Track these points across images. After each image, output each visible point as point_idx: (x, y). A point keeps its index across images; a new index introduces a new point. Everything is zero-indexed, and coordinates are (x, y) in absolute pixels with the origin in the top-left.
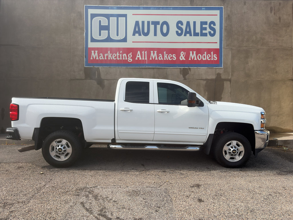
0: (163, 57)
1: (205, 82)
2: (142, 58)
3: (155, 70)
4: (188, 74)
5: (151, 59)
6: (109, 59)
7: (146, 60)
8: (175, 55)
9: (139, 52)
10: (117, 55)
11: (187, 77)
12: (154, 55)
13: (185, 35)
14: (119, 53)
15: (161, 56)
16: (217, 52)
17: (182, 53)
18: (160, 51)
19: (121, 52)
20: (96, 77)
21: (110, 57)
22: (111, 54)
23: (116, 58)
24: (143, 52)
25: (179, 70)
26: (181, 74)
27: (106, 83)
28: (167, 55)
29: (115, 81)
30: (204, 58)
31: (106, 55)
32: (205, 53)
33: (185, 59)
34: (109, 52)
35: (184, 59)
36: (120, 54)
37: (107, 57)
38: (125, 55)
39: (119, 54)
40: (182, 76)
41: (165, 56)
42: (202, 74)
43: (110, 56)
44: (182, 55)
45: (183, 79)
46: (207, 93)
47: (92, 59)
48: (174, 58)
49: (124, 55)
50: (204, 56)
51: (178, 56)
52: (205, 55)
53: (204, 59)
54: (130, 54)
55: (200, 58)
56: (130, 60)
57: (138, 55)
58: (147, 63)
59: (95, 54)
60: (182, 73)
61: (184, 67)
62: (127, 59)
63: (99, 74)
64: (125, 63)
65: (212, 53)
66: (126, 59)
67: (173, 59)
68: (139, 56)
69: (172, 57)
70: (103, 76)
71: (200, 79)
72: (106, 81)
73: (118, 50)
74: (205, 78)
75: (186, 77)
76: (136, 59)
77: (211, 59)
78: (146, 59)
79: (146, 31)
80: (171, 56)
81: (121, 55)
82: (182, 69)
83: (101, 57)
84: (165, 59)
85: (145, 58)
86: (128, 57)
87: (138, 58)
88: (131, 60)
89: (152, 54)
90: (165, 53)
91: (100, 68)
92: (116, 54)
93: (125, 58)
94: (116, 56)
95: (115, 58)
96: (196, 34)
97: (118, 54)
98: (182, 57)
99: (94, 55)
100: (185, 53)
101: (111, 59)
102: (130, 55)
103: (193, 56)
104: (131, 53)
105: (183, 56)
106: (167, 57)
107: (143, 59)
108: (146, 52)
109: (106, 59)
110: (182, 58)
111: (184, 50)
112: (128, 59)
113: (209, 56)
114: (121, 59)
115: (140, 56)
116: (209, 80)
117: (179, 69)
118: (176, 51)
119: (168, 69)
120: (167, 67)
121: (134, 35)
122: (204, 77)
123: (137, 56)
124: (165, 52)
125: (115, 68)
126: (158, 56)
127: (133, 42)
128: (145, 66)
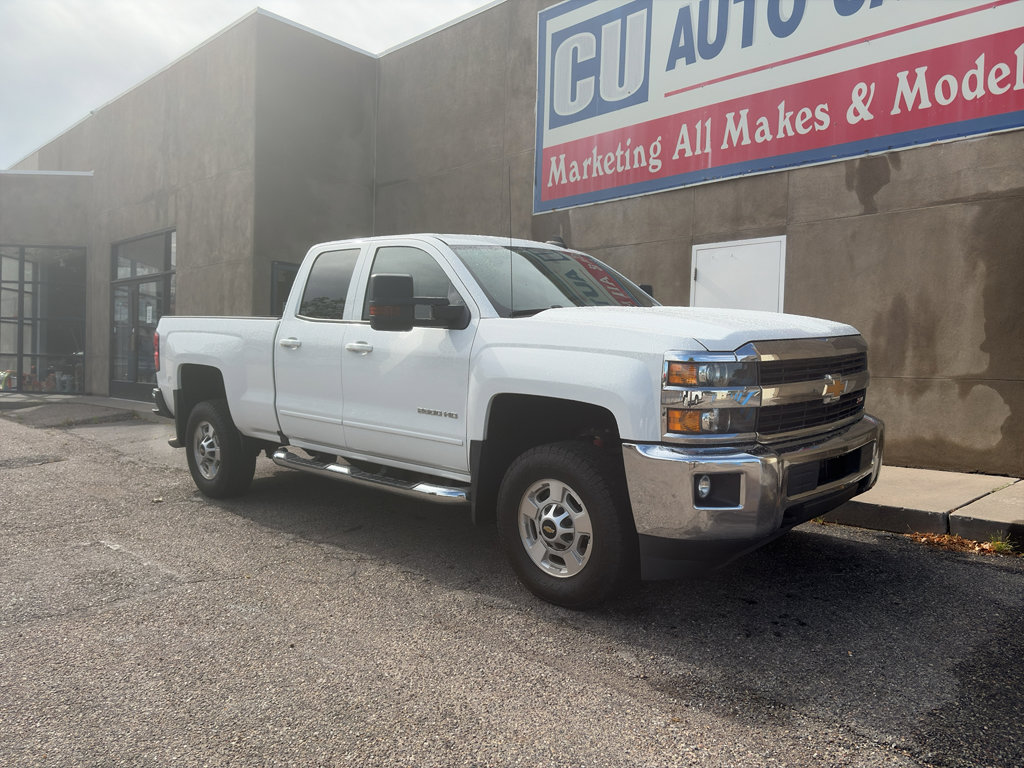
0: (774, 129)
1: (975, 210)
2: (693, 148)
3: (743, 186)
4: (887, 181)
5: (725, 146)
6: (594, 174)
7: (708, 154)
8: (825, 107)
9: (683, 130)
10: (616, 158)
11: (879, 197)
12: (737, 130)
14: (624, 148)
15: (766, 127)
17: (860, 92)
18: (761, 105)
19: (629, 142)
21: (597, 168)
22: (600, 157)
23: (614, 169)
24: (698, 126)
25: (844, 173)
28: (790, 114)
30: (973, 85)
31: (586, 164)
33: (871, 117)
34: (595, 151)
35: (868, 116)
36: (625, 151)
37: (590, 168)
38: (641, 148)
39: (622, 153)
41: (784, 122)
42: (959, 173)
43: (599, 165)
44: (857, 101)
45: (860, 209)
46: (982, 267)
47: (550, 184)
48: (821, 123)
49: (636, 152)
50: (973, 80)
51: (837, 113)
52: (979, 73)
53: (969, 95)
54: (657, 143)
55: (946, 92)
56: (655, 165)
57: (682, 142)
58: (710, 166)
59: (558, 167)
60: (856, 183)
61: (867, 151)
62: (646, 164)
63: (568, 234)
64: (639, 180)
65: (1019, 51)
66: (644, 164)
67: (818, 127)
68: (684, 145)
69: (812, 121)
70: (577, 240)
71: (947, 198)
73: (621, 135)
74: (973, 192)
75: (875, 197)
76: (676, 157)
77: (1014, 84)
78: (708, 149)
79: (712, 37)
80: (809, 115)
81: (627, 154)
82: (857, 164)
83: (574, 174)
84: (781, 135)
85: (703, 146)
86: (648, 157)
87: (682, 152)
88: (659, 163)
89: (730, 124)
90: (781, 107)
91: (571, 212)
92: (615, 154)
93: (640, 161)
94: (613, 159)
95: (611, 166)
97: (619, 153)
98: (859, 110)
99: (557, 171)
100: (873, 86)
101: (600, 173)
102: (655, 148)
103: (911, 91)
104: (659, 138)
105: (865, 101)
106: (792, 124)
107: (696, 153)
108: (708, 124)
109: (585, 177)
110: (856, 113)
111: (866, 74)
112: (648, 164)
113: (999, 73)
114: (628, 167)
115: (687, 146)
116: (997, 196)
117: (842, 169)
118: (832, 90)
120: (790, 166)
121: (671, 66)
122: (971, 186)
123: (679, 147)
124: (783, 103)
126: (753, 128)
127: (667, 95)
128: (705, 180)
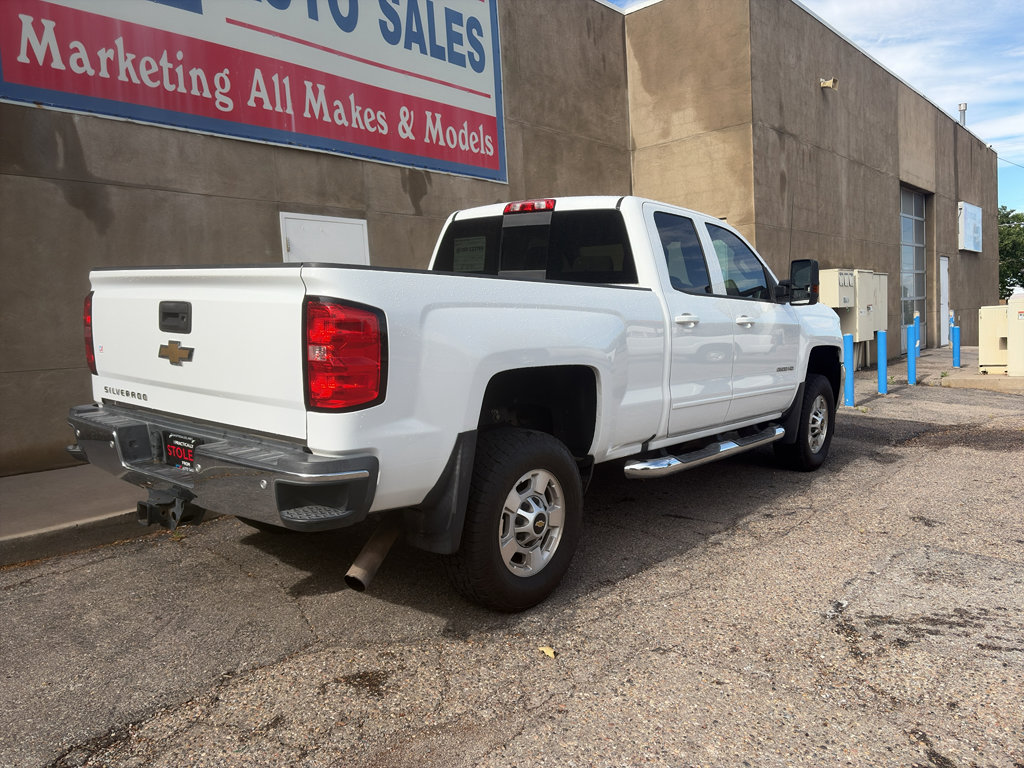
0: (349, 117)
2: (273, 102)
3: (325, 163)
5: (307, 114)
6: (122, 77)
7: (289, 115)
8: (384, 115)
9: (258, 75)
10: (161, 68)
12: (316, 101)
13: (408, 46)
14: (172, 59)
15: (341, 110)
16: (492, 125)
17: (405, 114)
18: (337, 87)
19: (180, 56)
20: (61, 164)
21: (127, 71)
22: (131, 56)
23: (158, 83)
24: (275, 78)
25: (400, 176)
26: (405, 191)
27: (116, 200)
28: (359, 108)
29: (161, 193)
30: (463, 142)
31: (104, 55)
32: (465, 125)
34: (119, 42)
35: (412, 137)
36: (175, 66)
37: (113, 65)
38: (200, 72)
39: (171, 66)
40: (407, 199)
41: (355, 115)
43: (128, 66)
44: (403, 121)
45: (412, 210)
47: (24, 58)
48: (382, 128)
49: (193, 74)
50: (463, 136)
51: (393, 121)
52: (466, 133)
53: (462, 147)
54: (223, 75)
55: (452, 140)
56: (224, 102)
57: (258, 89)
58: (294, 130)
59: (40, 37)
60: (408, 188)
61: (412, 165)
62: (210, 96)
63: (75, 154)
64: (200, 112)
65: (481, 128)
66: (207, 94)
67: (380, 131)
68: (259, 92)
69: (374, 123)
70: (97, 167)
72: (113, 190)
73: (166, 41)
75: (420, 203)
76: (251, 103)
77: (480, 149)
78: (290, 111)
80: (373, 117)
81: (180, 70)
82: (406, 172)
83: (80, 62)
84: (354, 125)
85: (284, 105)
86: (213, 89)
87: (259, 101)
88: (229, 101)
89: (309, 94)
90: (352, 97)
91: (76, 119)
92: (158, 63)
93: (200, 88)
94: (155, 69)
95: (153, 77)
96: (438, 52)
97: (165, 63)
98: (406, 128)
99: (38, 42)
100: (412, 113)
101: (135, 80)
102: (222, 81)
103: (434, 129)
104: (226, 71)
105: (409, 122)
106: (364, 119)
107: (276, 109)
108: (286, 81)
109: (104, 73)
110: (404, 131)
111: (408, 101)
112: (214, 99)
113: (474, 138)
114: (182, 89)
115: (264, 94)
117: (399, 173)
118: (387, 102)
119: (368, 166)
120: (362, 156)
123: (254, 94)
124: (353, 95)
125: (156, 130)
126: (331, 109)
127: (229, 21)
128: (290, 143)
